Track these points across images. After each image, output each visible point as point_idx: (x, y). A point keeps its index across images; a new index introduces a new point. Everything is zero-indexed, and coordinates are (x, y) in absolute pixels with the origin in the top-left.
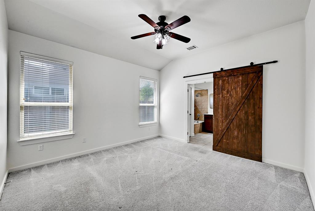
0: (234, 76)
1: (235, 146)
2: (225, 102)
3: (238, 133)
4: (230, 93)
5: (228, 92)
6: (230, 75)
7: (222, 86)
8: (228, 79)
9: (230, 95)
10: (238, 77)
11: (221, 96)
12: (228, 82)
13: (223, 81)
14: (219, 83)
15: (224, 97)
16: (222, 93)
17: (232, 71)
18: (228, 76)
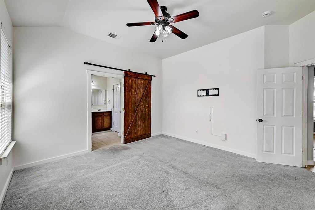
0: (139, 78)
1: (139, 133)
2: (134, 98)
3: (141, 123)
4: (137, 92)
5: (135, 90)
6: (137, 78)
7: (132, 85)
8: (135, 80)
9: (137, 93)
10: (141, 80)
11: (130, 93)
12: (135, 83)
13: (132, 81)
14: (129, 82)
15: (133, 95)
16: (132, 91)
17: (138, 75)
18: (135, 78)
